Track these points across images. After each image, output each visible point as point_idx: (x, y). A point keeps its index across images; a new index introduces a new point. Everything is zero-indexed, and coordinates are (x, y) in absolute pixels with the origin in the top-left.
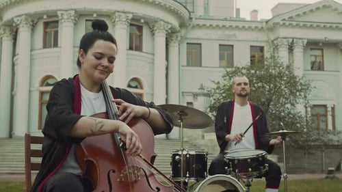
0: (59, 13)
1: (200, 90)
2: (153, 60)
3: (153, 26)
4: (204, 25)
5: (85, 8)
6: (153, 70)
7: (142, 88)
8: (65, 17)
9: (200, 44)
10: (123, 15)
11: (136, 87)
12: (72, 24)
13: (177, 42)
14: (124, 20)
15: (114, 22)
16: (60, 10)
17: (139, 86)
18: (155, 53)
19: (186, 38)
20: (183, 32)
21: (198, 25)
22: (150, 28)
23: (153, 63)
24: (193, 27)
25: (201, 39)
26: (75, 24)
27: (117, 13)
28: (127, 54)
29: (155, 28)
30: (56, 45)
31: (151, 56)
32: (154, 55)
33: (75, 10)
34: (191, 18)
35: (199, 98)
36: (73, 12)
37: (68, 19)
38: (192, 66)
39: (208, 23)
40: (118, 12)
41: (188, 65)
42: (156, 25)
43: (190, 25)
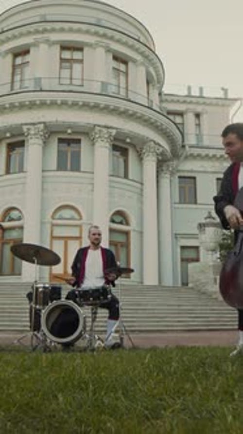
0: (25, 128)
1: (208, 220)
2: (142, 190)
3: (142, 149)
4: (199, 155)
5: (57, 121)
6: (142, 203)
7: (127, 224)
8: (32, 132)
9: (194, 178)
10: (105, 130)
11: (121, 223)
12: (41, 142)
13: (169, 173)
14: (106, 136)
15: (94, 139)
16: (26, 124)
17: (124, 223)
18: (144, 182)
19: (178, 171)
20: (175, 163)
21: (192, 155)
22: (138, 152)
23: (142, 195)
24: (186, 158)
25: (195, 172)
26: (44, 143)
27: (97, 128)
28: (110, 181)
29: (144, 151)
30: (21, 170)
31: (139, 185)
32: (142, 184)
33: (44, 123)
34: (183, 146)
35: (207, 229)
36: (42, 126)
37: (35, 134)
38: (185, 203)
39: (204, 152)
40: (99, 126)
41: (180, 203)
42: (145, 147)
43: (182, 154)
